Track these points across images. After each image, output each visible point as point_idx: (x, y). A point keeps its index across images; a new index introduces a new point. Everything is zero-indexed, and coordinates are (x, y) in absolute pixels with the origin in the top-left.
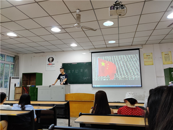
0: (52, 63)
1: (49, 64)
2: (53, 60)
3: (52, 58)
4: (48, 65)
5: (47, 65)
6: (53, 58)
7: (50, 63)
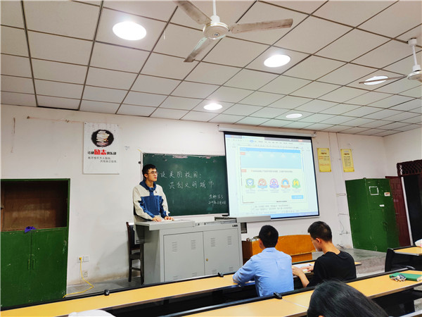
0: (108, 149)
1: (96, 152)
3: (107, 132)
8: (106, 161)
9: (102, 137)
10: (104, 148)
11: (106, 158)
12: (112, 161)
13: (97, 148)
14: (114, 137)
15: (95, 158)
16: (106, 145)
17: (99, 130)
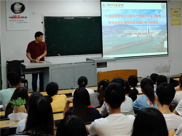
0: (21, 15)
1: (14, 17)
2: (23, 9)
3: (21, 4)
4: (13, 19)
5: (8, 19)
6: (24, 4)
7: (17, 15)
8: (21, 22)
9: (17, 7)
10: (19, 14)
11: (21, 21)
12: (25, 22)
13: (15, 15)
14: (25, 7)
15: (14, 21)
16: (20, 13)
17: (16, 3)
